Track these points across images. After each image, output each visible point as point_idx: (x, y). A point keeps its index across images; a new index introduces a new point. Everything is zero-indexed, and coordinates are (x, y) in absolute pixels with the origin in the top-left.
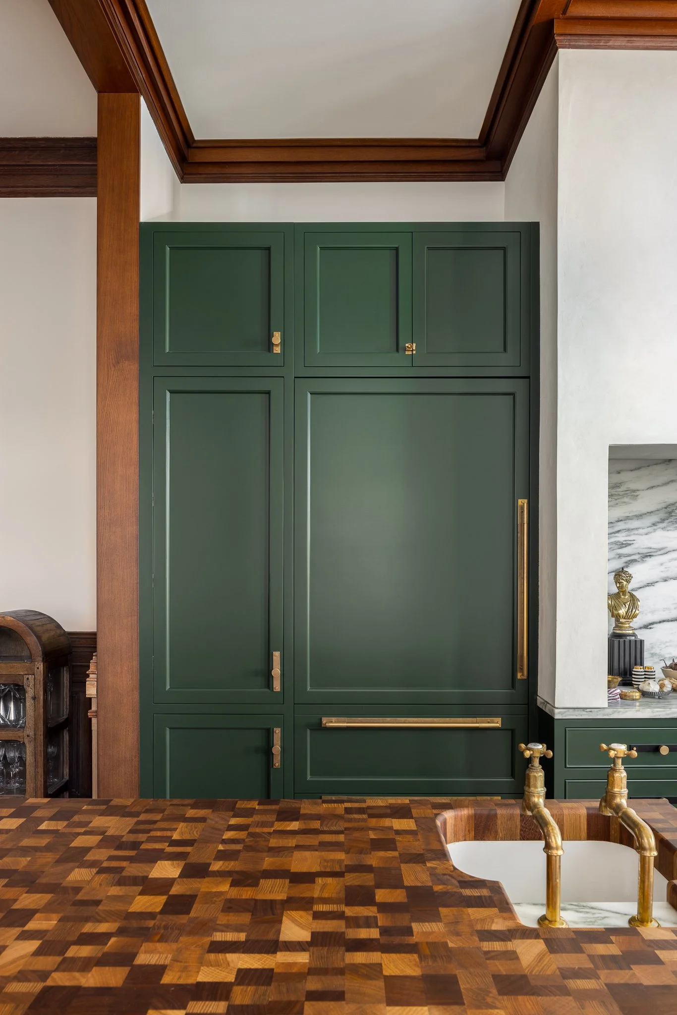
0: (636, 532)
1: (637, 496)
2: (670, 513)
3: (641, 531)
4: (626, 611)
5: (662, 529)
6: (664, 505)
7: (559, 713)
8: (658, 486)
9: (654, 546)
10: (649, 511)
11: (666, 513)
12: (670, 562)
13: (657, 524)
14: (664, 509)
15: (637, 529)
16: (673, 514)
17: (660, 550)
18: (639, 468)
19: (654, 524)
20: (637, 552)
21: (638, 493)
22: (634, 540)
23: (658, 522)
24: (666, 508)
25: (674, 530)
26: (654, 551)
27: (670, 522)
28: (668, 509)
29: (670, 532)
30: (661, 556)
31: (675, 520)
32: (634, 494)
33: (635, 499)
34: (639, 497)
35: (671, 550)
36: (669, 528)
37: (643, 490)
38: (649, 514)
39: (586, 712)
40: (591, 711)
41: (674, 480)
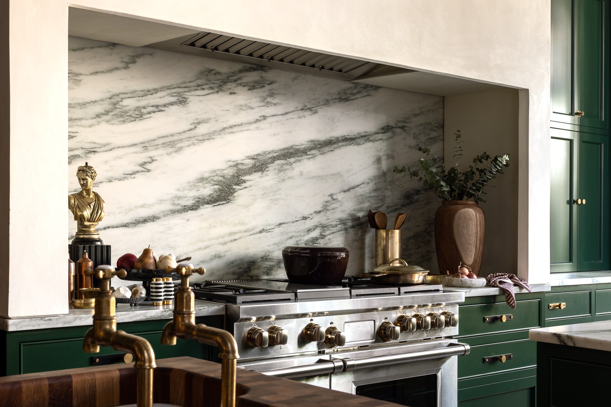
0: (79, 123)
1: (80, 81)
2: (114, 104)
3: (84, 122)
4: (91, 212)
5: (107, 122)
6: (108, 95)
7: (14, 324)
8: (103, 72)
9: (98, 141)
10: (93, 100)
11: (110, 104)
12: (114, 160)
13: (102, 116)
14: (109, 100)
15: (80, 119)
16: (117, 106)
17: (104, 145)
18: (82, 49)
19: (98, 116)
20: (80, 147)
21: (81, 78)
22: (77, 132)
23: (103, 114)
24: (110, 98)
25: (118, 124)
26: (98, 146)
27: (114, 115)
28: (112, 100)
29: (114, 126)
30: (106, 153)
31: (120, 113)
32: (75, 78)
33: (78, 85)
34: (82, 82)
35: (116, 146)
36: (113, 122)
37: (86, 75)
38: (92, 104)
39: (45, 320)
40: (50, 320)
41: (119, 68)
